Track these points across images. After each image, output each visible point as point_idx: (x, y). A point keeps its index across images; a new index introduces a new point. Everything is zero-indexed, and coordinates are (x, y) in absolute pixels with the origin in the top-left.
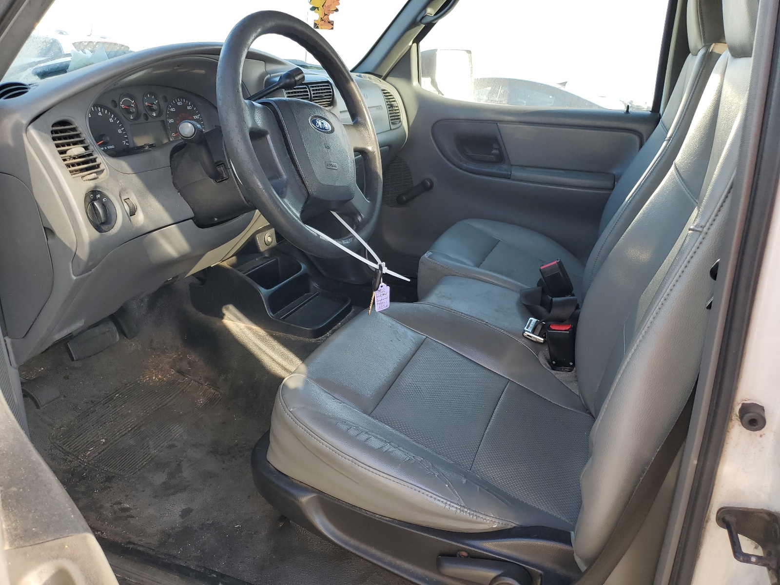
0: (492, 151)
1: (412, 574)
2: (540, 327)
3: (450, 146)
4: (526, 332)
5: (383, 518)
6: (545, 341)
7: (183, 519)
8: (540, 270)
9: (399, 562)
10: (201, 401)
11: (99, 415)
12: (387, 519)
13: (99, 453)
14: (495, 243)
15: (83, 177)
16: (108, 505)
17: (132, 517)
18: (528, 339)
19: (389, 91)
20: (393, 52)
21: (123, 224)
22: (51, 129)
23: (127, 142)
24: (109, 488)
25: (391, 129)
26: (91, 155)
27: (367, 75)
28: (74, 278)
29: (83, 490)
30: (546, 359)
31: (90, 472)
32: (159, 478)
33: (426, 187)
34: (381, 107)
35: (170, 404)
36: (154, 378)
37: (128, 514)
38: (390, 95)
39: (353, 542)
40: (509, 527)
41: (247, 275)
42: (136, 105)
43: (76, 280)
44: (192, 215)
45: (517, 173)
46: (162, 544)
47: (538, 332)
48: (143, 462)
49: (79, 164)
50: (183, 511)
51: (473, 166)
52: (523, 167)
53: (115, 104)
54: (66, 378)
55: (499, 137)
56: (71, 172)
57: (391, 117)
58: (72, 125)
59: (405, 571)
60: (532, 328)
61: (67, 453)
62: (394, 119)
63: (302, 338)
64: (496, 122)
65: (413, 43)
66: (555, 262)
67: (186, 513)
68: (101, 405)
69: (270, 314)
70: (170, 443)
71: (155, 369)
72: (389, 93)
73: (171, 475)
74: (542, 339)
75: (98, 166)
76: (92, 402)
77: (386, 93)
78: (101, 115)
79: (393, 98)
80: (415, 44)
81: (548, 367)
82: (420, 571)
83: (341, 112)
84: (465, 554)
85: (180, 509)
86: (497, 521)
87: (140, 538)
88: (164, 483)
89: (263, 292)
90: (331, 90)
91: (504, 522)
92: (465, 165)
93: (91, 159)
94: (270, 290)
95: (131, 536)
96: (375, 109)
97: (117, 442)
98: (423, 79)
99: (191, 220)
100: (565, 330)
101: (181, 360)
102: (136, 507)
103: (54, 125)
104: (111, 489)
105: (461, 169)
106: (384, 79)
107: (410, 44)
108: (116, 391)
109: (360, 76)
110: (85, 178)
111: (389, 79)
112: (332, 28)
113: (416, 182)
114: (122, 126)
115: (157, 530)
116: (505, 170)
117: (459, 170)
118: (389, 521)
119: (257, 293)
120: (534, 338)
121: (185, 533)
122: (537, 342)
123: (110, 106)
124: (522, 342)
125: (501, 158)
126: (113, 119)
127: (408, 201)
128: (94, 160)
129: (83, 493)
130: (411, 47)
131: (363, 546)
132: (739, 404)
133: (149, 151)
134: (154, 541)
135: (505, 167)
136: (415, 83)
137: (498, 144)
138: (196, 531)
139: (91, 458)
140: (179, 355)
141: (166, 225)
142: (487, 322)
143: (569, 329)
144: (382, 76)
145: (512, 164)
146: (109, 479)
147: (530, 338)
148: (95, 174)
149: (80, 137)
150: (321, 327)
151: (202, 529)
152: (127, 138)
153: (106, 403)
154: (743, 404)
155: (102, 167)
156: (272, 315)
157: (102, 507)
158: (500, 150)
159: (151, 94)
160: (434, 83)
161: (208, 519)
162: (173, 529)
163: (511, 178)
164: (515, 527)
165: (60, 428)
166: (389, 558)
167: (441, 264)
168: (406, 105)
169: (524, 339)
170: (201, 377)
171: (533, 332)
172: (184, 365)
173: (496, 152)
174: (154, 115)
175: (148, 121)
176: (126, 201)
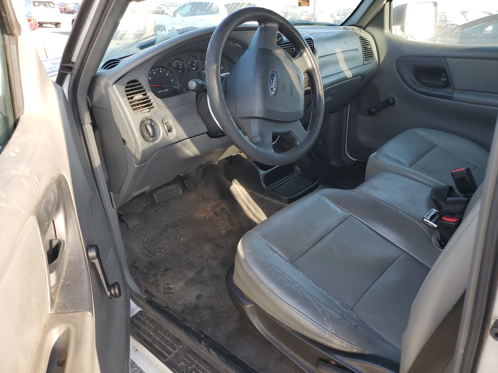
0: (441, 79)
1: (303, 366)
2: (438, 216)
3: (409, 75)
4: (425, 219)
5: (288, 328)
6: (438, 228)
7: (197, 300)
8: (451, 173)
9: (297, 356)
10: (223, 232)
11: (169, 233)
12: (290, 329)
13: (165, 255)
14: (432, 147)
15: (141, 111)
16: (162, 284)
17: (172, 293)
18: (426, 224)
19: (365, 38)
20: (370, 10)
21: (162, 137)
22: (126, 86)
23: (176, 87)
24: (165, 275)
25: (364, 64)
26: (148, 98)
27: (352, 27)
28: (136, 166)
29: (153, 274)
30: (438, 240)
31: (158, 264)
32: (190, 274)
33: (389, 103)
34: (357, 50)
35: (207, 231)
36: (201, 215)
37: (170, 291)
38: (366, 41)
39: (273, 337)
40: (366, 353)
41: (253, 162)
42: (183, 65)
43: (137, 167)
44: (207, 131)
45: (457, 95)
46: (183, 312)
47: (435, 220)
48: (185, 263)
49: (141, 104)
50: (198, 295)
51: (424, 90)
52: (463, 91)
53: (170, 65)
54: (156, 211)
55: (447, 69)
56: (133, 109)
57: (365, 56)
58: (138, 82)
59: (300, 362)
60: (430, 216)
61: (149, 252)
62: (367, 57)
63: (280, 203)
64: (445, 57)
65: (387, 2)
66: (463, 169)
67: (199, 297)
68: (171, 228)
69: (264, 186)
70: (201, 254)
71: (203, 211)
72: (365, 39)
73: (198, 273)
74: (436, 226)
75: (151, 104)
76: (166, 225)
77: (363, 40)
78: (161, 72)
79: (368, 42)
80: (388, 3)
81: (438, 246)
82: (309, 365)
83: (319, 57)
84: (334, 363)
85: (196, 294)
86: (357, 348)
87: (173, 306)
88: (193, 277)
89: (262, 172)
90: (312, 44)
91: (362, 350)
92: (418, 88)
93: (148, 101)
94: (266, 171)
95: (169, 303)
96: (353, 51)
97: (175, 250)
98: (394, 27)
99: (206, 134)
100: (453, 222)
101: (217, 206)
102: (175, 288)
103: (128, 83)
104: (166, 276)
105: (415, 91)
106: (364, 29)
107: (385, 2)
108: (180, 221)
109: (346, 29)
110: (142, 112)
111: (368, 29)
112: (308, 5)
113: (383, 99)
114: (174, 78)
115: (182, 304)
116: (449, 93)
117: (414, 92)
118: (291, 331)
119: (258, 173)
120: (431, 224)
121: (195, 308)
122: (432, 227)
123: (167, 66)
124: (421, 226)
125: (447, 84)
126: (169, 74)
127: (375, 112)
128: (150, 101)
129: (153, 275)
130: (385, 4)
131: (279, 342)
132: (494, 319)
133: (186, 92)
134: (179, 309)
135: (450, 90)
136: (387, 30)
137: (446, 74)
138: (201, 308)
139: (160, 257)
140: (216, 204)
141: (184, 139)
142: (398, 209)
143: (455, 222)
144: (362, 27)
145: (456, 88)
146: (166, 270)
147: (427, 223)
148: (148, 110)
149: (143, 88)
150: (293, 197)
151: (204, 308)
152: (176, 84)
153: (173, 227)
154: (496, 320)
155: (153, 105)
156: (265, 187)
157: (159, 285)
158: (447, 77)
159: (193, 57)
160: (403, 29)
161: (209, 303)
162: (190, 304)
163: (453, 99)
164: (369, 354)
165: (149, 237)
166: (292, 353)
167: (380, 163)
168: (378, 46)
169: (423, 224)
170: (226, 218)
171: (430, 220)
172: (218, 210)
173: (445, 79)
174: (194, 69)
175: (190, 73)
176: (166, 124)
